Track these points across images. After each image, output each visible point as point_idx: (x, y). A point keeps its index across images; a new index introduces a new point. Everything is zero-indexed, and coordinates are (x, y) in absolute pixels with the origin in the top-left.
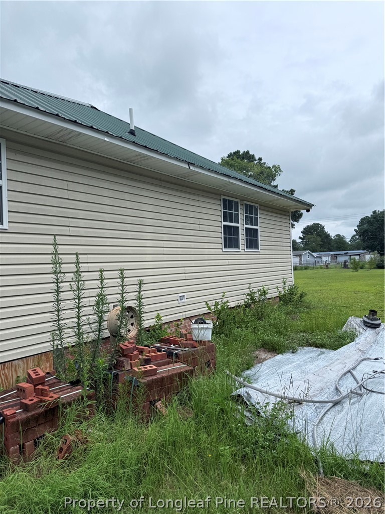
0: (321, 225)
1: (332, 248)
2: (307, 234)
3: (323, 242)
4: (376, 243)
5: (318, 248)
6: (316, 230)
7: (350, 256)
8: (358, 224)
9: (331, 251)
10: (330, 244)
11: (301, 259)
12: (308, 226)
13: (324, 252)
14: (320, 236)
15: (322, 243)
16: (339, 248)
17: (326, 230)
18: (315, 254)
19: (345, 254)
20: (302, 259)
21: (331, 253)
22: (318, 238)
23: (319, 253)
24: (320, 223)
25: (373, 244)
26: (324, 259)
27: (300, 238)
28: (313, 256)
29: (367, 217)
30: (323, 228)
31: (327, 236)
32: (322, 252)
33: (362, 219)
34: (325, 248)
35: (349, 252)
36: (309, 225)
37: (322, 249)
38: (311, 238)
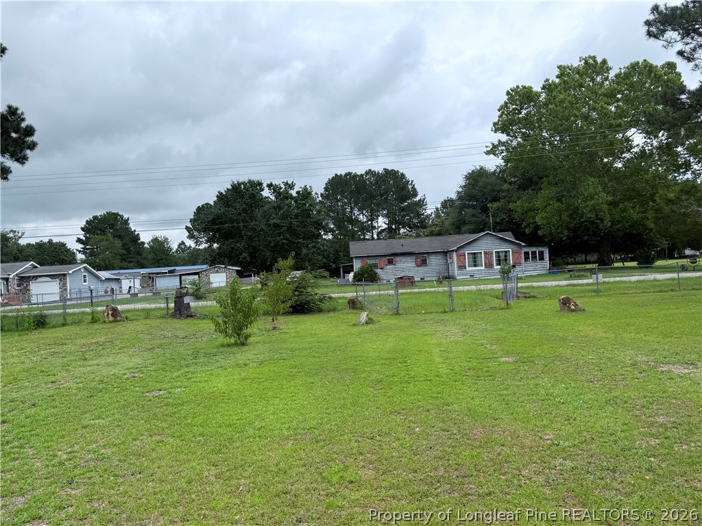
0: (122, 217)
1: (145, 261)
2: (94, 233)
3: (128, 250)
4: (240, 246)
5: (117, 262)
6: (112, 226)
7: (181, 275)
8: (192, 217)
9: (143, 267)
10: (141, 255)
11: (65, 285)
12: (95, 218)
13: (128, 268)
14: (120, 237)
15: (124, 251)
16: (158, 261)
17: (133, 227)
18: (104, 274)
19: (170, 272)
20: (68, 285)
21: (143, 271)
22: (116, 241)
23: (116, 272)
24: (120, 213)
25: (233, 248)
26: (126, 284)
27: (79, 240)
28: (98, 278)
29: (207, 204)
30: (126, 222)
31: (135, 238)
32: (125, 269)
33: (199, 209)
34: (130, 262)
35: (177, 268)
36: (98, 214)
37: (125, 264)
38: (102, 240)
